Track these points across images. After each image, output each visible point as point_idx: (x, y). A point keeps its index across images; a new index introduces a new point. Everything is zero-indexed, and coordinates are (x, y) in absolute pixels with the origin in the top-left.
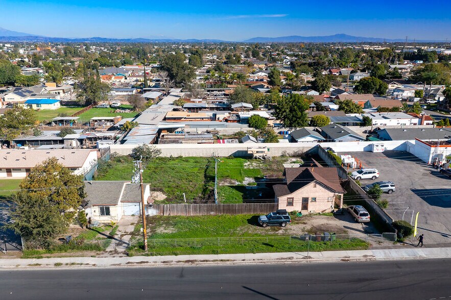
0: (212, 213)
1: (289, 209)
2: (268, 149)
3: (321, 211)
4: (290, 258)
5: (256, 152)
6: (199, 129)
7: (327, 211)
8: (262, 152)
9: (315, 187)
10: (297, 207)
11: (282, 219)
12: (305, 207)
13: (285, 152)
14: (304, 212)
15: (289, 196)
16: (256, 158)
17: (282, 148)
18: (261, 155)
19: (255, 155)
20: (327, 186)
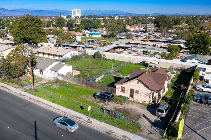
0: (84, 85)
1: (123, 94)
2: (158, 63)
3: (142, 101)
4: (79, 118)
5: (150, 63)
6: (139, 49)
7: (146, 103)
8: (154, 63)
9: (138, 83)
10: (127, 94)
11: (106, 97)
12: (132, 96)
13: (172, 66)
14: (131, 99)
15: (122, 86)
16: (150, 66)
17: (171, 63)
18: (153, 65)
19: (149, 65)
20: (145, 84)
